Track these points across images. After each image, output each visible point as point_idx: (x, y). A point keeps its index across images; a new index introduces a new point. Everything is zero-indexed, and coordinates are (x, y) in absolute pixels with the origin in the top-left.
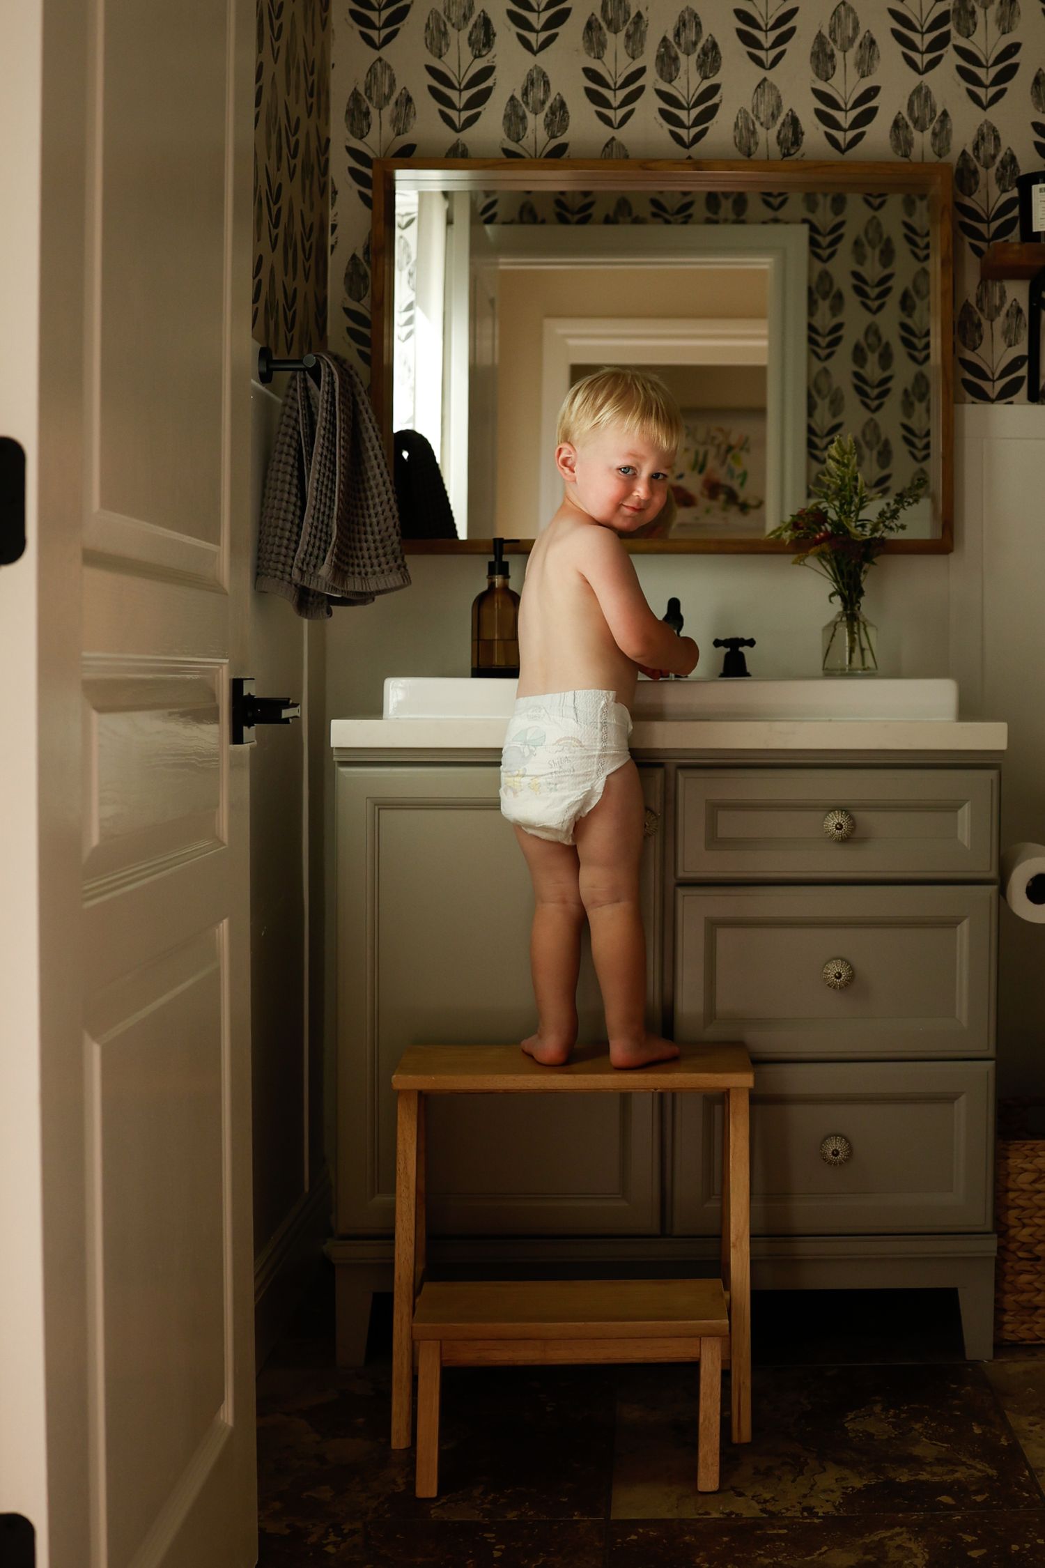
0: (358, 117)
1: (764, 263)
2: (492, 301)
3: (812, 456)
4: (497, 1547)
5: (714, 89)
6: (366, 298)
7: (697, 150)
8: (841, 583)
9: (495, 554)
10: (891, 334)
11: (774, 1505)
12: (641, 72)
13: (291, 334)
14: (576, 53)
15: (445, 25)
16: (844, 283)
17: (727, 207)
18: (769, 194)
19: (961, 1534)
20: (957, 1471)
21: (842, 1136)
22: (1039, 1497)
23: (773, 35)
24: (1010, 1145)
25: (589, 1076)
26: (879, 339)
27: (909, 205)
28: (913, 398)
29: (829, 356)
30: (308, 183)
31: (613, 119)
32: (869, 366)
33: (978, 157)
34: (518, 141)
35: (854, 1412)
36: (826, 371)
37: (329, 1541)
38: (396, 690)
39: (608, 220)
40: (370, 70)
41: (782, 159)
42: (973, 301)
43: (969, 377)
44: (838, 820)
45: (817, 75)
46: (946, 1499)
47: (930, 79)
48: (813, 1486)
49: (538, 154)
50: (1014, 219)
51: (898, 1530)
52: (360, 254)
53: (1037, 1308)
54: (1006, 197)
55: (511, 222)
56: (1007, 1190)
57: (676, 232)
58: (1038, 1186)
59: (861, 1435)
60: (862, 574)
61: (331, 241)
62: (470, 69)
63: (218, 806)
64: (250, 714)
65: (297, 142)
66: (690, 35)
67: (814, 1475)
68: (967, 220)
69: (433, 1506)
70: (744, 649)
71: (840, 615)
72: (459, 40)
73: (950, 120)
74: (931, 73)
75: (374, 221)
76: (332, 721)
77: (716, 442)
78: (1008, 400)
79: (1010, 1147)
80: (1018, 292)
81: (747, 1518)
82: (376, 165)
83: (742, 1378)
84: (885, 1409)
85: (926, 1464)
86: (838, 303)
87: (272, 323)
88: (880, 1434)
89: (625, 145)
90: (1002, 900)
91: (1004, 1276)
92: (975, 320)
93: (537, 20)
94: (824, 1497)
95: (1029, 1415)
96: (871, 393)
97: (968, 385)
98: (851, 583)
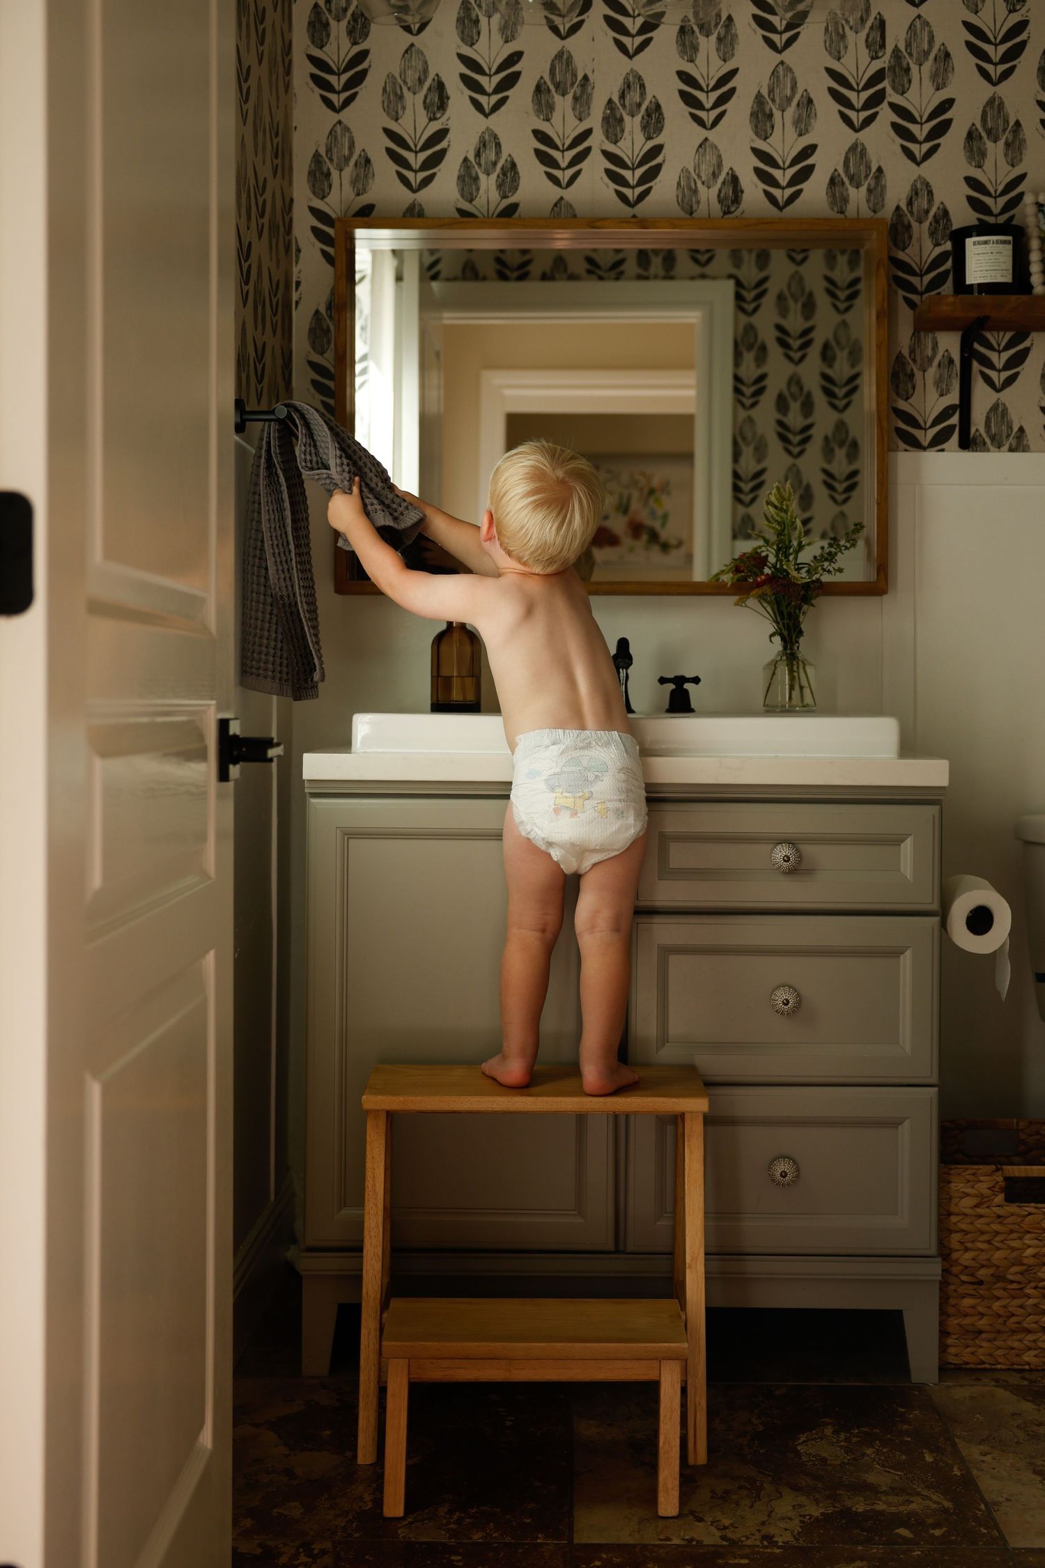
0: (320, 178)
1: (693, 317)
2: (438, 354)
3: (738, 500)
5: (657, 150)
6: (329, 351)
7: (640, 209)
8: (781, 623)
10: (812, 383)
11: (733, 1532)
12: (588, 133)
13: (261, 386)
14: (526, 115)
15: (401, 89)
16: (768, 335)
17: (656, 264)
18: (697, 251)
20: (912, 1502)
21: (784, 1157)
22: (997, 1534)
23: (714, 96)
24: (951, 1169)
25: (550, 1099)
26: (801, 389)
27: (831, 260)
28: (832, 444)
29: (754, 405)
30: (274, 241)
31: (561, 180)
32: (791, 415)
33: (911, 213)
34: (471, 201)
35: (806, 1434)
36: (750, 420)
37: (299, 1561)
38: (364, 725)
39: (544, 277)
40: (331, 133)
41: (723, 217)
42: (906, 352)
43: (902, 425)
44: (785, 852)
45: (756, 134)
46: (902, 1532)
47: (865, 136)
48: (771, 1512)
49: (490, 215)
50: (947, 272)
51: (858, 1564)
52: (323, 310)
53: (980, 1332)
54: (938, 250)
55: (455, 279)
56: (949, 1214)
57: (609, 288)
58: (980, 1211)
59: (814, 1459)
60: (801, 614)
61: (295, 296)
62: (426, 131)
64: (235, 753)
65: (265, 201)
66: (634, 96)
67: (770, 1501)
68: (901, 274)
69: (400, 1525)
70: (687, 686)
71: (780, 654)
72: (414, 102)
73: (884, 176)
74: (867, 130)
75: (337, 275)
76: (305, 754)
77: (639, 485)
78: (940, 447)
79: (952, 1172)
80: (949, 343)
81: (708, 1545)
82: (337, 224)
83: (697, 1399)
84: (836, 1432)
85: (882, 1493)
86: (762, 354)
87: (244, 376)
88: (833, 1458)
89: (573, 204)
90: (943, 931)
91: (948, 1298)
92: (908, 371)
93: (488, 83)
94: (782, 1525)
95: (980, 1444)
96: (794, 440)
97: (901, 433)
98: (792, 623)
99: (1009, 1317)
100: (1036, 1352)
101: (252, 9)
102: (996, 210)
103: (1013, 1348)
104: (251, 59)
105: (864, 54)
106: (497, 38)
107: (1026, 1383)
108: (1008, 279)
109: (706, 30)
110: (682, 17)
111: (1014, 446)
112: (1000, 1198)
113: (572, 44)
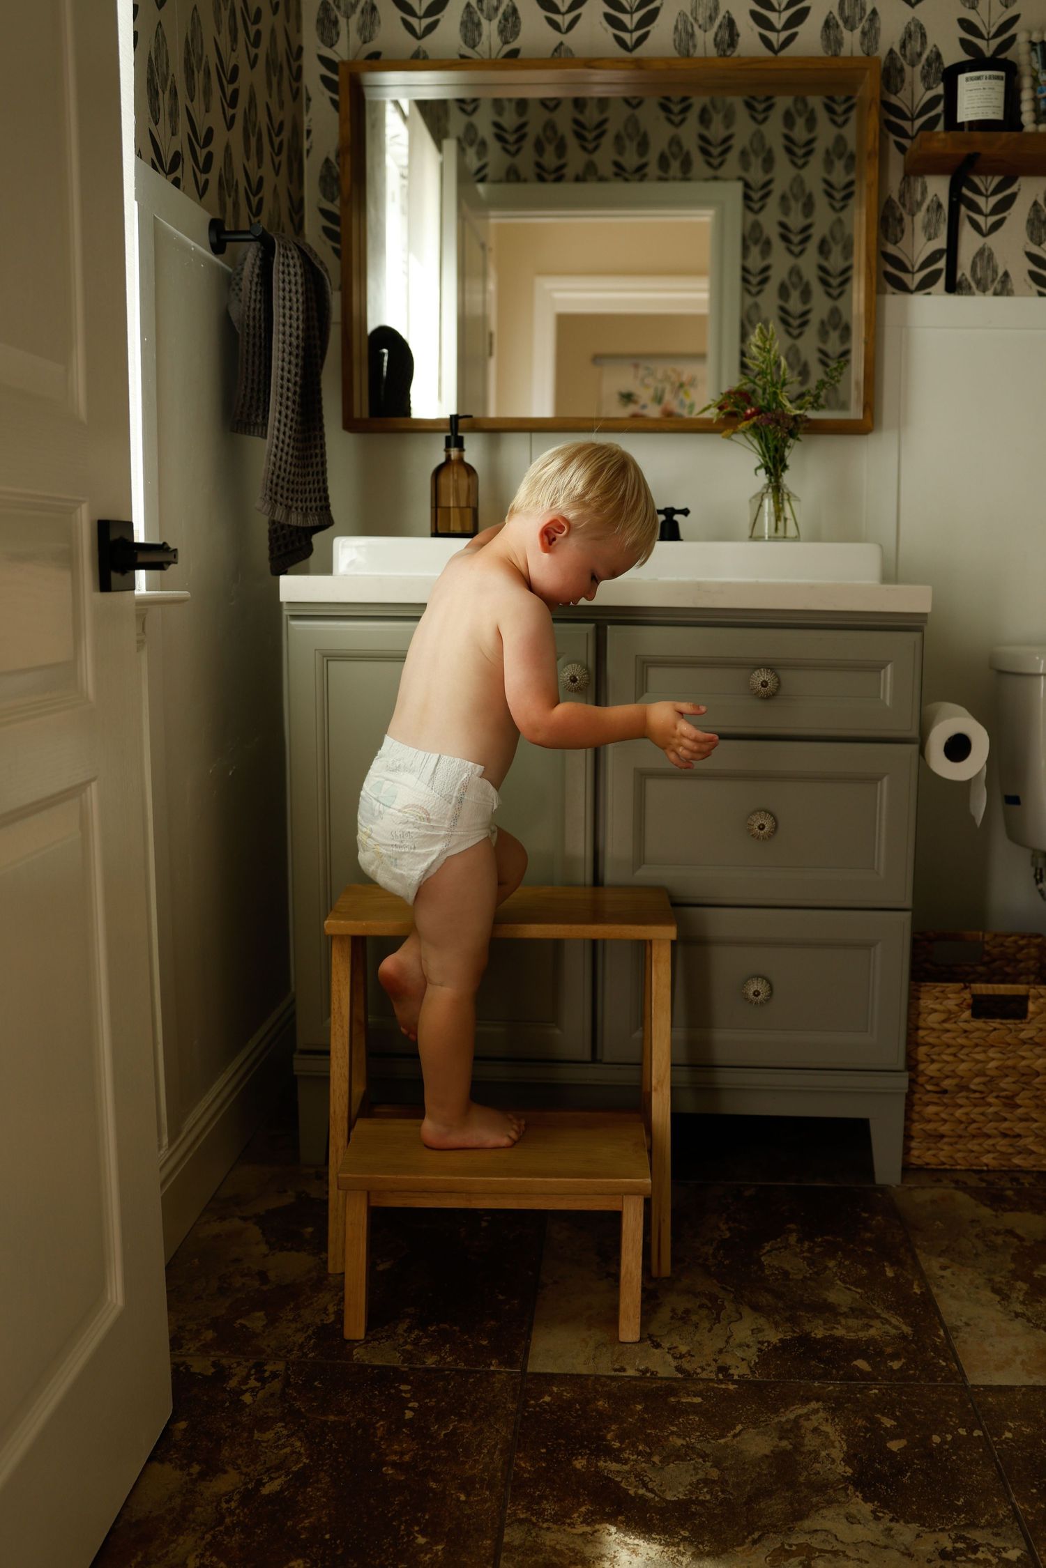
0: (328, 26)
1: (704, 217)
4: (410, 1405)
6: (338, 201)
7: (639, 52)
8: (766, 457)
9: (451, 429)
10: (811, 274)
11: (689, 1361)
13: (257, 219)
16: (772, 231)
17: (675, 165)
19: (879, 1416)
20: (871, 1326)
21: (764, 978)
22: (956, 1367)
24: (921, 987)
26: (801, 279)
27: (829, 165)
28: (827, 327)
29: (759, 292)
30: (275, 80)
31: (561, 24)
32: (792, 301)
33: (904, 56)
34: (473, 47)
35: (770, 1243)
36: (756, 306)
37: (248, 1386)
38: (346, 548)
39: (578, 179)
41: (719, 59)
42: (895, 196)
43: (890, 269)
44: (764, 677)
46: (861, 1364)
48: (729, 1337)
49: (493, 58)
50: (937, 117)
51: (814, 1405)
52: (332, 158)
53: (942, 1136)
54: (930, 94)
55: (499, 181)
56: (918, 1028)
57: (634, 188)
58: (947, 1026)
59: (776, 1272)
60: (787, 449)
61: (306, 145)
65: (258, 33)
67: (730, 1323)
68: (893, 119)
70: (677, 517)
71: (767, 486)
73: (879, 18)
75: (344, 124)
76: (282, 576)
77: (671, 380)
78: (927, 290)
79: (922, 989)
80: (938, 187)
81: (662, 1379)
82: (341, 69)
83: (662, 1216)
84: (800, 1241)
85: (841, 1314)
86: (767, 246)
87: (229, 201)
88: (796, 1272)
89: (573, 50)
90: (923, 760)
91: (913, 1106)
92: (898, 215)
94: (739, 1353)
95: (939, 1256)
96: (793, 323)
97: (889, 277)
98: (777, 457)
99: (971, 1123)
100: (995, 1155)
102: (988, 51)
103: (973, 1151)
107: (984, 1185)
108: (999, 116)
111: (998, 290)
112: (967, 1014)
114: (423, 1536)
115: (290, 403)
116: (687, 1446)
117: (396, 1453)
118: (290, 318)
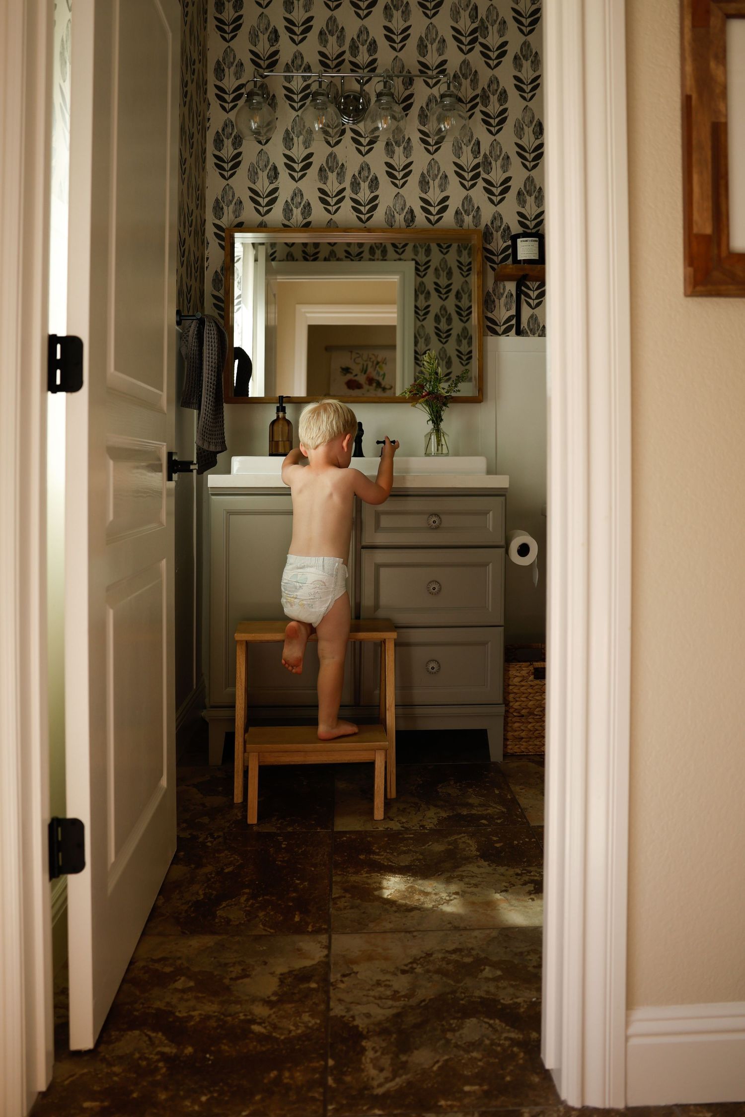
0: (218, 210)
1: (395, 278)
2: (274, 295)
3: (417, 364)
4: (284, 843)
5: (376, 197)
6: (222, 290)
7: (368, 224)
8: (433, 415)
9: (279, 403)
10: (452, 310)
11: (407, 824)
12: (344, 190)
14: (315, 182)
15: (257, 169)
16: (431, 287)
17: (378, 253)
18: (396, 246)
19: (491, 837)
20: (488, 810)
21: (433, 660)
22: (526, 821)
23: (402, 174)
24: (510, 665)
26: (446, 312)
27: (459, 252)
28: (461, 338)
29: (424, 319)
30: (196, 238)
31: (331, 211)
32: (441, 324)
33: (493, 227)
34: (289, 220)
35: (441, 784)
36: (423, 326)
37: (208, 840)
38: (237, 462)
39: (325, 260)
40: (223, 189)
41: (406, 228)
42: (491, 291)
43: (490, 324)
44: (434, 520)
45: (422, 191)
46: (483, 821)
47: (471, 193)
48: (424, 816)
49: (298, 226)
50: (509, 255)
51: (463, 835)
52: (219, 271)
53: (522, 738)
54: (505, 245)
55: (283, 260)
56: (509, 685)
57: (356, 264)
58: (523, 683)
59: (445, 794)
60: (442, 411)
61: (206, 265)
62: (268, 189)
63: (161, 509)
64: (175, 468)
65: (192, 220)
66: (365, 173)
67: (424, 811)
68: (488, 255)
69: (255, 827)
71: (433, 429)
72: (263, 176)
73: (480, 211)
74: (472, 190)
75: (226, 256)
76: (209, 475)
77: (372, 360)
78: (507, 334)
80: (511, 287)
81: (395, 830)
82: (226, 231)
83: (391, 769)
84: (455, 783)
85: (475, 806)
86: (428, 296)
87: (181, 300)
88: (454, 793)
89: (337, 222)
90: (507, 556)
91: (508, 723)
92: (492, 299)
93: (297, 167)
94: (429, 821)
95: (520, 785)
96: (443, 336)
97: (489, 328)
98: (438, 415)
99: (535, 731)
101: (188, 133)
102: (531, 227)
103: (537, 745)
104: (186, 155)
105: (471, 156)
106: (302, 147)
108: (536, 257)
109: (398, 144)
110: (387, 138)
111: (540, 334)
112: (532, 677)
113: (336, 149)
114: (298, 880)
115: (211, 394)
116: (408, 850)
117: (281, 857)
118: (212, 354)
